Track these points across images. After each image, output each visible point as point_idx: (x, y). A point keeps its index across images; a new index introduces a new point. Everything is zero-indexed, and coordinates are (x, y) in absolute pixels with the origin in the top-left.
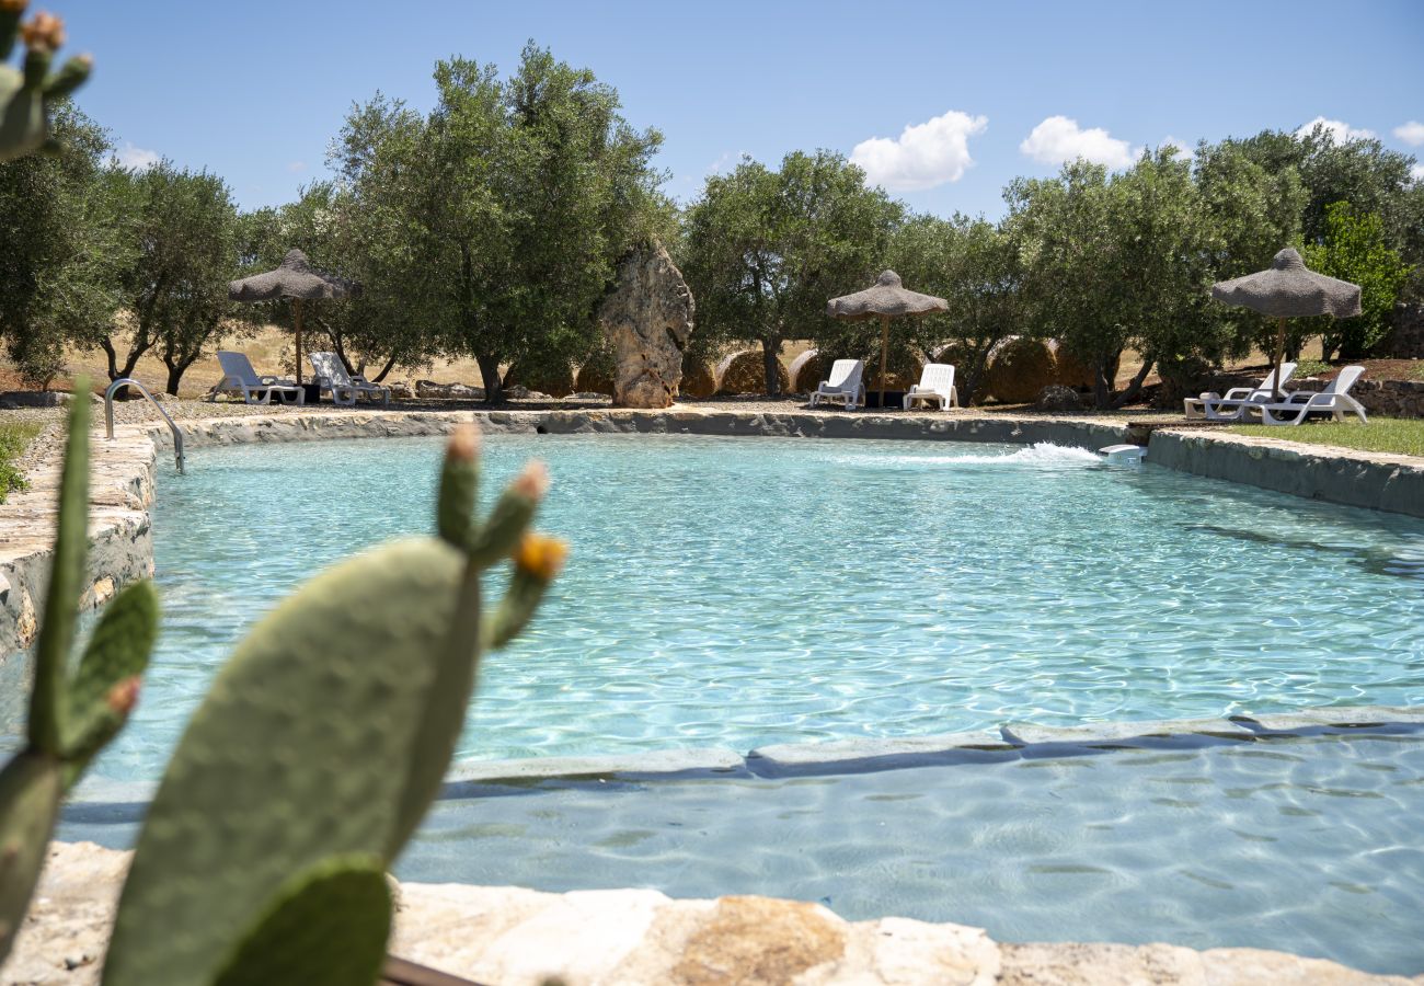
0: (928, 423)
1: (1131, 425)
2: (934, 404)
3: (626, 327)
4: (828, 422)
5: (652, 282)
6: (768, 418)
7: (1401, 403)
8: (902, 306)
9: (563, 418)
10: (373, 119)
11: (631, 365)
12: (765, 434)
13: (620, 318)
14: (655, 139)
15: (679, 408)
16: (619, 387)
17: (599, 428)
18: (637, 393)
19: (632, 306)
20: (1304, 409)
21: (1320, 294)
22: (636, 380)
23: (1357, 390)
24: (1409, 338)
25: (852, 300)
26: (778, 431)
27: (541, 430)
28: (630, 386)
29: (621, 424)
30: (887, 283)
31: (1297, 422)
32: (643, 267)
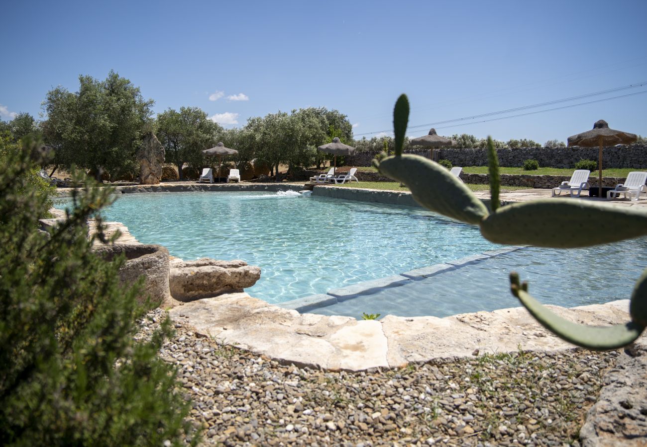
0: (241, 186)
1: (306, 185)
2: (236, 181)
3: (144, 159)
4: (211, 187)
5: (152, 145)
6: (193, 186)
7: (362, 178)
8: (227, 152)
9: (130, 188)
11: (146, 171)
12: (192, 191)
13: (142, 157)
14: (151, 102)
15: (162, 184)
16: (143, 178)
17: (141, 191)
18: (149, 180)
19: (146, 153)
20: (344, 179)
22: (148, 176)
25: (211, 150)
26: (196, 189)
27: (123, 192)
28: (147, 177)
29: (147, 189)
30: (220, 146)
31: (343, 183)
32: (149, 141)
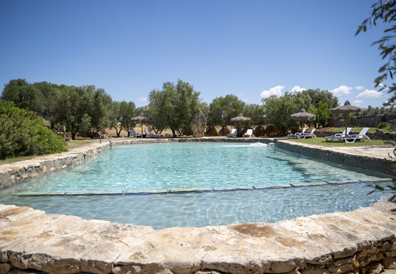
0: (244, 139)
1: (274, 139)
3: (195, 124)
4: (228, 140)
5: (199, 117)
6: (218, 139)
7: (324, 135)
8: (242, 120)
9: (183, 139)
10: (154, 92)
11: (196, 130)
12: (217, 142)
13: (194, 123)
14: (199, 93)
15: (204, 137)
16: (194, 134)
17: (189, 141)
18: (197, 135)
19: (196, 121)
20: (306, 136)
21: (307, 117)
22: (196, 133)
23: (314, 133)
24: (332, 124)
25: (234, 119)
26: (219, 141)
27: (179, 141)
28: (196, 134)
29: (193, 140)
30: (240, 116)
31: (304, 138)
32: (198, 114)
